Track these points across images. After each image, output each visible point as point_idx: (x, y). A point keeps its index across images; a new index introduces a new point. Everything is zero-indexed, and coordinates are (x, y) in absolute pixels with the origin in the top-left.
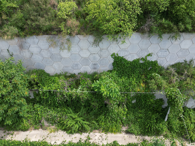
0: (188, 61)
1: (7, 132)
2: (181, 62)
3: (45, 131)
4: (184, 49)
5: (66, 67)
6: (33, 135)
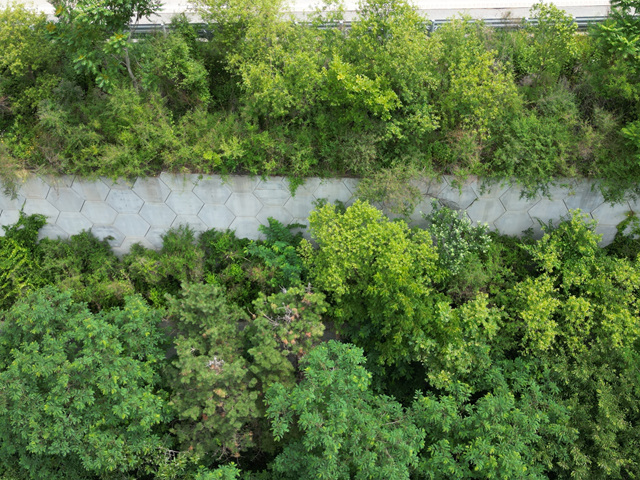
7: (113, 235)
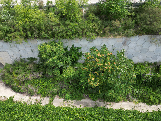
1: (106, 103)
3: (131, 103)
5: (148, 57)
6: (124, 105)
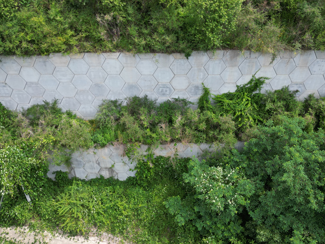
0: (51, 103)
2: (39, 104)
4: (32, 83)
7: (299, 89)
